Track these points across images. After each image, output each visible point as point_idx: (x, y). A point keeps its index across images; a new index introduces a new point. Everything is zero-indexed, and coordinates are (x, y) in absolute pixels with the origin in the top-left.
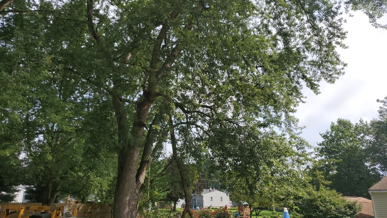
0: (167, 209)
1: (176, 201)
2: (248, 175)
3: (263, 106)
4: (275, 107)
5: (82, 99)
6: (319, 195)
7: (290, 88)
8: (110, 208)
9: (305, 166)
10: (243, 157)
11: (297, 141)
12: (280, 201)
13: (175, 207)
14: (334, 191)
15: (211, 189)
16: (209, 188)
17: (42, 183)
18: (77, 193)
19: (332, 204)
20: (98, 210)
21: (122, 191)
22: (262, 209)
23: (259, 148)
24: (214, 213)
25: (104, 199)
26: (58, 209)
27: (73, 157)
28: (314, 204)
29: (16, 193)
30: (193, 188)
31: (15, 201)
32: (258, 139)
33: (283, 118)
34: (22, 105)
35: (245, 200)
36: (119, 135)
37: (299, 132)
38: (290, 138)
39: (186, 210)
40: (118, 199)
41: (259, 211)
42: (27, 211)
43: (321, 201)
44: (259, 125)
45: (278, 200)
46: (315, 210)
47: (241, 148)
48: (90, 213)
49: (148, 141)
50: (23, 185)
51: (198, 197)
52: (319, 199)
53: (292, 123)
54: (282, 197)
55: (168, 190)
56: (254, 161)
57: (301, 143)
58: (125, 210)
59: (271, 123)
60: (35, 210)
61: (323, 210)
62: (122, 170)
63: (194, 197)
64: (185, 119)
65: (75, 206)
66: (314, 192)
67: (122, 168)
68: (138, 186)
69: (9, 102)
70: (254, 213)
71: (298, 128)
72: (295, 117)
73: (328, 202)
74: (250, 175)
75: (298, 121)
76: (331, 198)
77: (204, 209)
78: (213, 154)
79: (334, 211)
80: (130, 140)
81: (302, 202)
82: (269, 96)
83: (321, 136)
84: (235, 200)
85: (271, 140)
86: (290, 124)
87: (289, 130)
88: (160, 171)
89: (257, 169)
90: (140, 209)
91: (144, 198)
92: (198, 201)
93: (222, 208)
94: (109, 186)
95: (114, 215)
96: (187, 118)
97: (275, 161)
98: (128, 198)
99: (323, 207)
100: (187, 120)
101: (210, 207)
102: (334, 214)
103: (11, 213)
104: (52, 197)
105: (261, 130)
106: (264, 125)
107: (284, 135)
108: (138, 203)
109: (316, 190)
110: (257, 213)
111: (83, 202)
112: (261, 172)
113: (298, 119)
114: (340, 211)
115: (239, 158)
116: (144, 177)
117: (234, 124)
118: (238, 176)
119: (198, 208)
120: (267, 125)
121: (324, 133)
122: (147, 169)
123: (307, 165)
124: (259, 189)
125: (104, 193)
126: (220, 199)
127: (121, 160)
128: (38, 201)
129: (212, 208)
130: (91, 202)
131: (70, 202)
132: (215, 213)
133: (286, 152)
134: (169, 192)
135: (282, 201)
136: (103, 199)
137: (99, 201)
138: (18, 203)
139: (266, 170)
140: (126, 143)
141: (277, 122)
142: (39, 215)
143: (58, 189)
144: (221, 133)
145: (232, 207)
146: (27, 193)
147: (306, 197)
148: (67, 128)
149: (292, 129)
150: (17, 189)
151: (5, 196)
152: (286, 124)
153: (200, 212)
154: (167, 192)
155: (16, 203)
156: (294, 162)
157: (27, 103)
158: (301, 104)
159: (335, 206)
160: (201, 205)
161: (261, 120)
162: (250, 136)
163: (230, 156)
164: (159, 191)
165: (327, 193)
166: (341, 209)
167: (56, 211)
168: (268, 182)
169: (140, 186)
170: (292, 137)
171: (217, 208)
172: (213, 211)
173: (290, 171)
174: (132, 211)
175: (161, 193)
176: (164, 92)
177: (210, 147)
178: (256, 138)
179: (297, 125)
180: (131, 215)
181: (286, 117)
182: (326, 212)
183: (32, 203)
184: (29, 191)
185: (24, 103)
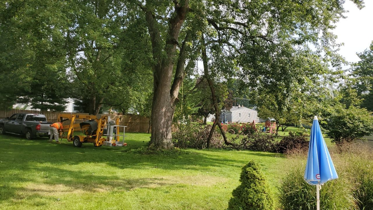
0: (198, 122)
1: (206, 116)
2: (278, 92)
3: (300, 23)
4: (313, 23)
5: (116, 17)
6: (348, 112)
7: (330, 3)
8: (148, 120)
9: (338, 84)
10: (274, 75)
11: (333, 58)
12: (308, 117)
13: (205, 120)
14: (365, 110)
15: (239, 106)
16: (238, 106)
17: (87, 96)
18: (118, 106)
19: (361, 122)
20: (138, 121)
21: (158, 104)
22: (288, 125)
23: (292, 65)
24: (241, 128)
25: (143, 112)
26: (103, 118)
27: (112, 74)
28: (341, 121)
29: (66, 104)
30: (223, 104)
31: (67, 111)
32: (291, 56)
33: (321, 35)
34: (62, 21)
35: (272, 116)
36: (153, 52)
37: (336, 49)
38: (325, 55)
39: (216, 123)
40: (155, 111)
41: (285, 127)
42: (77, 119)
43: (349, 118)
44: (294, 42)
45: (305, 116)
46: (342, 127)
47: (273, 66)
48: (131, 123)
49: (180, 58)
50: (71, 98)
51: (227, 113)
52: (348, 117)
53: (329, 40)
54: (310, 114)
55: (199, 105)
56: (285, 79)
57: (337, 60)
58: (162, 120)
59: (306, 40)
60: (84, 119)
61: (350, 127)
62: (157, 86)
63: (223, 113)
64: (217, 37)
65: (117, 117)
66: (343, 110)
67: (158, 84)
68: (172, 100)
69: (50, 18)
70: (280, 128)
71: (336, 45)
72: (334, 34)
73: (356, 119)
74: (280, 92)
75: (336, 37)
76: (360, 116)
77: (232, 123)
78: (243, 72)
79: (362, 128)
80: (164, 56)
81: (330, 119)
82: (307, 11)
83: (358, 56)
84: (262, 116)
85: (305, 57)
86: (327, 41)
87: (326, 47)
88: (192, 88)
89: (287, 86)
90: (175, 120)
91: (178, 112)
92: (227, 116)
93: (249, 123)
94: (146, 100)
95: (152, 125)
96: (219, 35)
97: (306, 79)
98: (164, 110)
99: (351, 124)
100: (220, 38)
101: (238, 122)
102: (362, 131)
103: (64, 120)
104: (97, 108)
105: (295, 47)
106: (299, 42)
107: (319, 52)
108: (173, 115)
109: (346, 108)
110: (284, 129)
111: (124, 114)
112: (291, 88)
113: (336, 36)
114: (368, 128)
115: (270, 75)
116: (178, 92)
117: (267, 41)
118: (268, 93)
119: (226, 122)
120: (303, 42)
121: (361, 53)
122: (181, 86)
123: (339, 83)
124: (287, 105)
125: (142, 107)
126: (248, 115)
127: (157, 76)
128: (86, 112)
129: (240, 123)
130: (131, 115)
131: (113, 113)
132: (243, 127)
133: (320, 70)
134: (200, 107)
135: (309, 117)
136: (141, 111)
137: (138, 113)
138: (69, 113)
139: (296, 87)
140: (160, 60)
141: (313, 39)
142: (88, 122)
143: (101, 102)
144: (254, 50)
145: (259, 122)
146: (76, 105)
147: (335, 114)
148: (106, 44)
149: (329, 46)
150: (67, 101)
151: (58, 106)
152: (323, 41)
153: (228, 126)
154: (198, 107)
155: (68, 113)
156: (326, 81)
157: (66, 19)
158: (341, 19)
159: (363, 124)
160: (230, 120)
161: (296, 37)
162: (283, 53)
163: (262, 73)
164: (191, 106)
165: (356, 111)
166: (369, 126)
167: (101, 119)
168: (297, 99)
169: (174, 100)
170: (328, 53)
171: (244, 123)
172: (241, 125)
173: (321, 89)
174: (168, 121)
175: (193, 108)
176: (196, 6)
177: (241, 65)
178: (288, 55)
179: (335, 42)
180: (167, 124)
181: (324, 34)
182: (353, 128)
183: (81, 113)
184: (76, 103)
185: (64, 19)
